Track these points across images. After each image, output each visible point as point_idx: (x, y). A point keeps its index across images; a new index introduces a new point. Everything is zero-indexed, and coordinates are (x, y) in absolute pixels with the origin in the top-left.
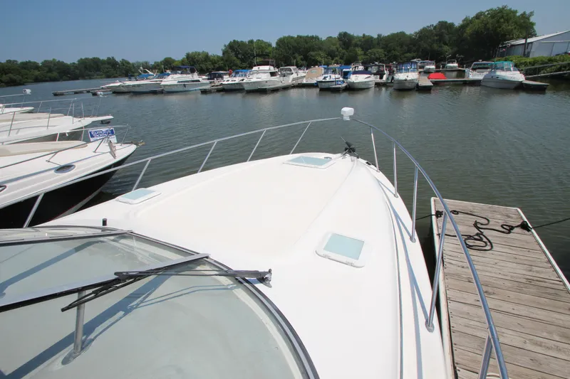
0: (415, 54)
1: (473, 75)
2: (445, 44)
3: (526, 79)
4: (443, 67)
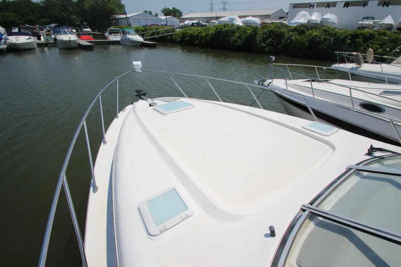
0: (49, 20)
1: (112, 38)
2: (71, 13)
3: (144, 40)
4: (81, 31)
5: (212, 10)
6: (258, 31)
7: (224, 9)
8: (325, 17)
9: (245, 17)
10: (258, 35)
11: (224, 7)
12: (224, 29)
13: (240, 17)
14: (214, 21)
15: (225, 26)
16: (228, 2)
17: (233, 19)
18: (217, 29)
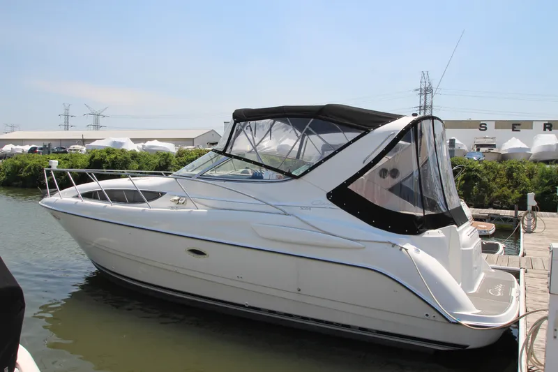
5: (67, 127)
6: (170, 160)
7: (97, 126)
8: (283, 143)
9: (145, 140)
10: (172, 166)
11: (97, 121)
12: (108, 157)
13: (135, 141)
14: (77, 147)
15: (109, 151)
16: (103, 114)
17: (121, 144)
18: (93, 157)
